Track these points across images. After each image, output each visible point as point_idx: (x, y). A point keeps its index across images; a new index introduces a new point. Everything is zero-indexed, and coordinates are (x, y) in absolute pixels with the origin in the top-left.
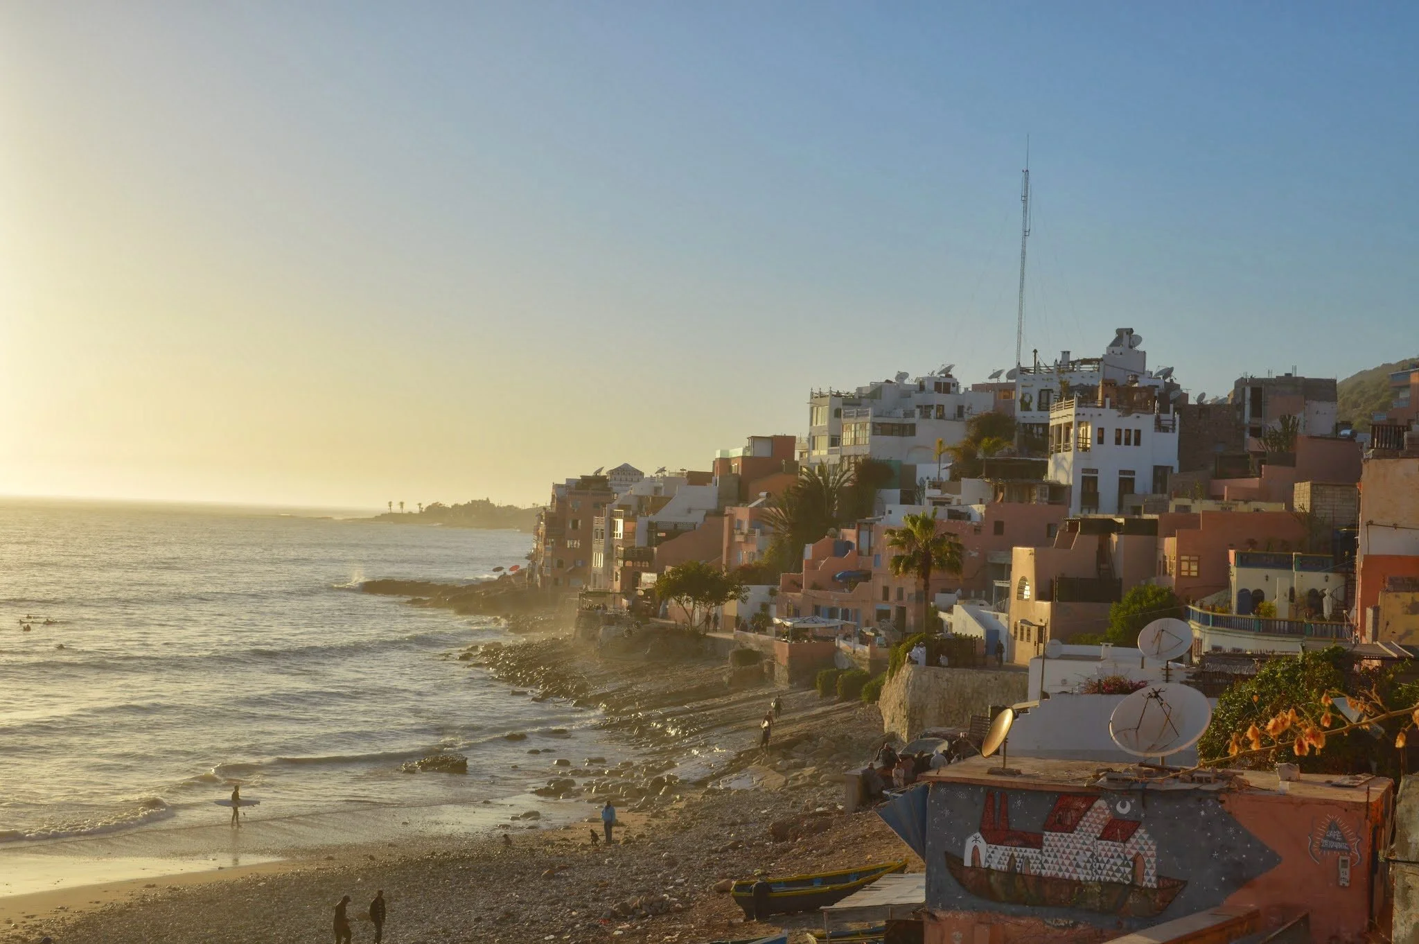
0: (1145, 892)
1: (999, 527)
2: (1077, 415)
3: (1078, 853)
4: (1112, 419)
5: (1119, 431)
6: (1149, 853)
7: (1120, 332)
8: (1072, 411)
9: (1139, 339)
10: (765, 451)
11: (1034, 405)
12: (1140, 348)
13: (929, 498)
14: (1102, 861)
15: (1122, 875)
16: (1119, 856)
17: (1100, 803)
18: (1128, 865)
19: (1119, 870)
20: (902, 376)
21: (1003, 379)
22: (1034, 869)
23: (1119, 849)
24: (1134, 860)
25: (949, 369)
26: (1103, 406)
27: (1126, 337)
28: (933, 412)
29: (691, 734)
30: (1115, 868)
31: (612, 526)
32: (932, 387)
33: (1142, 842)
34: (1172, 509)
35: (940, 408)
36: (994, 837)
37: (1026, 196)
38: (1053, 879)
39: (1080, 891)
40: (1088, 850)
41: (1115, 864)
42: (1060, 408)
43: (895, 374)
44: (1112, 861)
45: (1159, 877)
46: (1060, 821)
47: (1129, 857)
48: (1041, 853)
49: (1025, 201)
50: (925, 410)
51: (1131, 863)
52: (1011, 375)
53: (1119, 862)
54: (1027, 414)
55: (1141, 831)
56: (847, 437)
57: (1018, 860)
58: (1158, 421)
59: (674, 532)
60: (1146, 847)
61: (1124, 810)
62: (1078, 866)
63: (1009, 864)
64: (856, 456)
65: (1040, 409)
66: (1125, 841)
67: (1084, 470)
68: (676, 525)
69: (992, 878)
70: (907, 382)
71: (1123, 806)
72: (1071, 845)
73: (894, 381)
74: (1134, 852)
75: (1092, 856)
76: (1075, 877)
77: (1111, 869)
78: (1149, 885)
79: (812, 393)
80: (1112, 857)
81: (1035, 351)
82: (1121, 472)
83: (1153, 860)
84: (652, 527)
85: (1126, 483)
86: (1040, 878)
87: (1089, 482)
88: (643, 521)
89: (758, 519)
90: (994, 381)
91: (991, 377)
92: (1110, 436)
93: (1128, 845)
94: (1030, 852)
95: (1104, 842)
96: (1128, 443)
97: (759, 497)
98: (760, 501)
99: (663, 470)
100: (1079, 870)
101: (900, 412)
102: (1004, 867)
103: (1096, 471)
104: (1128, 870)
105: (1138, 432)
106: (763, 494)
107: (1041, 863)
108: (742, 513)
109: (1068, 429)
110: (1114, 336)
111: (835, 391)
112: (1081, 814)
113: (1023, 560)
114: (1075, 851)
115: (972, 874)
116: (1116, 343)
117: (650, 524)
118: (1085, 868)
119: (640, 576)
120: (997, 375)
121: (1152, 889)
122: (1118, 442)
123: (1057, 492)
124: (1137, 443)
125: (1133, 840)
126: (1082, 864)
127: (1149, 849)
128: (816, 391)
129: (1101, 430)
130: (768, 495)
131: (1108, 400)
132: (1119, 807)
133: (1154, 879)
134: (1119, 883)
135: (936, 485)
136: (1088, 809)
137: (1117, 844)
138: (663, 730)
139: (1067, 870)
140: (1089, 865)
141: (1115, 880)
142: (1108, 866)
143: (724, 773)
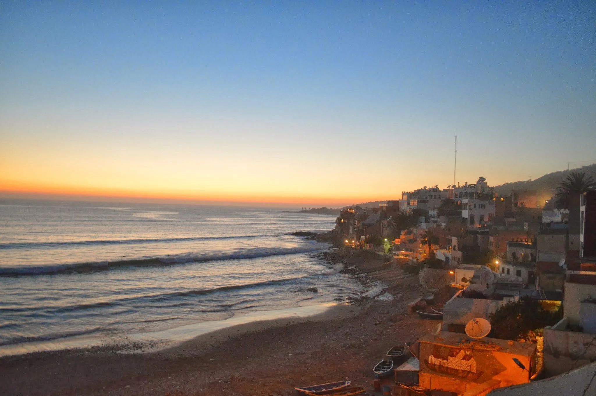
0: (473, 373)
1: (449, 229)
2: (469, 201)
3: (456, 363)
4: (478, 202)
5: (479, 205)
6: (474, 364)
7: (480, 178)
8: (467, 200)
9: (485, 179)
10: (391, 205)
11: (458, 196)
12: (485, 181)
13: (431, 221)
14: (463, 365)
15: (468, 369)
16: (467, 364)
17: (462, 351)
18: (469, 367)
19: (466, 368)
20: (425, 187)
21: (451, 188)
22: (446, 365)
23: (467, 363)
24: (470, 365)
25: (436, 186)
26: (476, 199)
27: (482, 179)
28: (433, 197)
29: (372, 282)
30: (466, 367)
31: (354, 222)
32: (433, 191)
33: (472, 361)
34: (492, 228)
35: (435, 195)
36: (436, 356)
37: (456, 142)
38: (450, 368)
39: (457, 372)
40: (459, 362)
41: (466, 366)
42: (464, 199)
43: (423, 187)
44: (465, 365)
45: (477, 370)
46: (452, 354)
47: (469, 365)
48: (448, 361)
49: (456, 143)
50: (431, 196)
51: (470, 366)
52: (452, 187)
53: (467, 366)
54: (457, 198)
55: (472, 359)
56: (411, 204)
57: (442, 363)
58: (490, 202)
59: (369, 225)
60: (473, 363)
61: (468, 353)
62: (456, 365)
63: (440, 363)
64: (414, 208)
65: (460, 197)
66: (468, 360)
67: (471, 215)
68: (369, 224)
69: (436, 366)
70: (426, 189)
71: (468, 352)
72: (455, 360)
73: (423, 188)
74: (470, 363)
75: (460, 363)
76: (456, 368)
77: (465, 367)
78: (474, 372)
79: (403, 192)
80: (465, 364)
81: (458, 183)
82: (480, 215)
83: (475, 366)
84: (364, 224)
85: (482, 218)
86: (447, 368)
87: (472, 218)
88: (361, 222)
89: (389, 224)
90: (449, 188)
91: (448, 187)
92: (477, 206)
93: (469, 362)
94: (445, 361)
95: (463, 360)
96: (482, 208)
97: (390, 218)
98: (390, 219)
99: (367, 208)
100: (457, 366)
101: (424, 197)
102: (438, 364)
103: (474, 215)
104: (469, 368)
105: (484, 205)
106: (391, 217)
107: (447, 364)
108: (385, 222)
109: (466, 205)
110: (478, 179)
111: (408, 191)
112: (457, 353)
113: (455, 241)
114: (456, 362)
115: (431, 365)
116: (479, 181)
117: (363, 223)
118: (458, 366)
119: (361, 237)
120: (449, 187)
121: (475, 373)
122: (479, 208)
123: (464, 220)
124: (484, 208)
125: (470, 361)
126: (457, 365)
127: (474, 363)
128: (404, 191)
129: (475, 205)
130: (392, 217)
131: (477, 197)
132: (467, 352)
133: (475, 370)
134: (466, 371)
135: (434, 217)
136: (459, 352)
137: (466, 361)
138: (366, 280)
139: (454, 366)
140: (459, 366)
141: (466, 370)
142: (464, 366)
143: (380, 295)
